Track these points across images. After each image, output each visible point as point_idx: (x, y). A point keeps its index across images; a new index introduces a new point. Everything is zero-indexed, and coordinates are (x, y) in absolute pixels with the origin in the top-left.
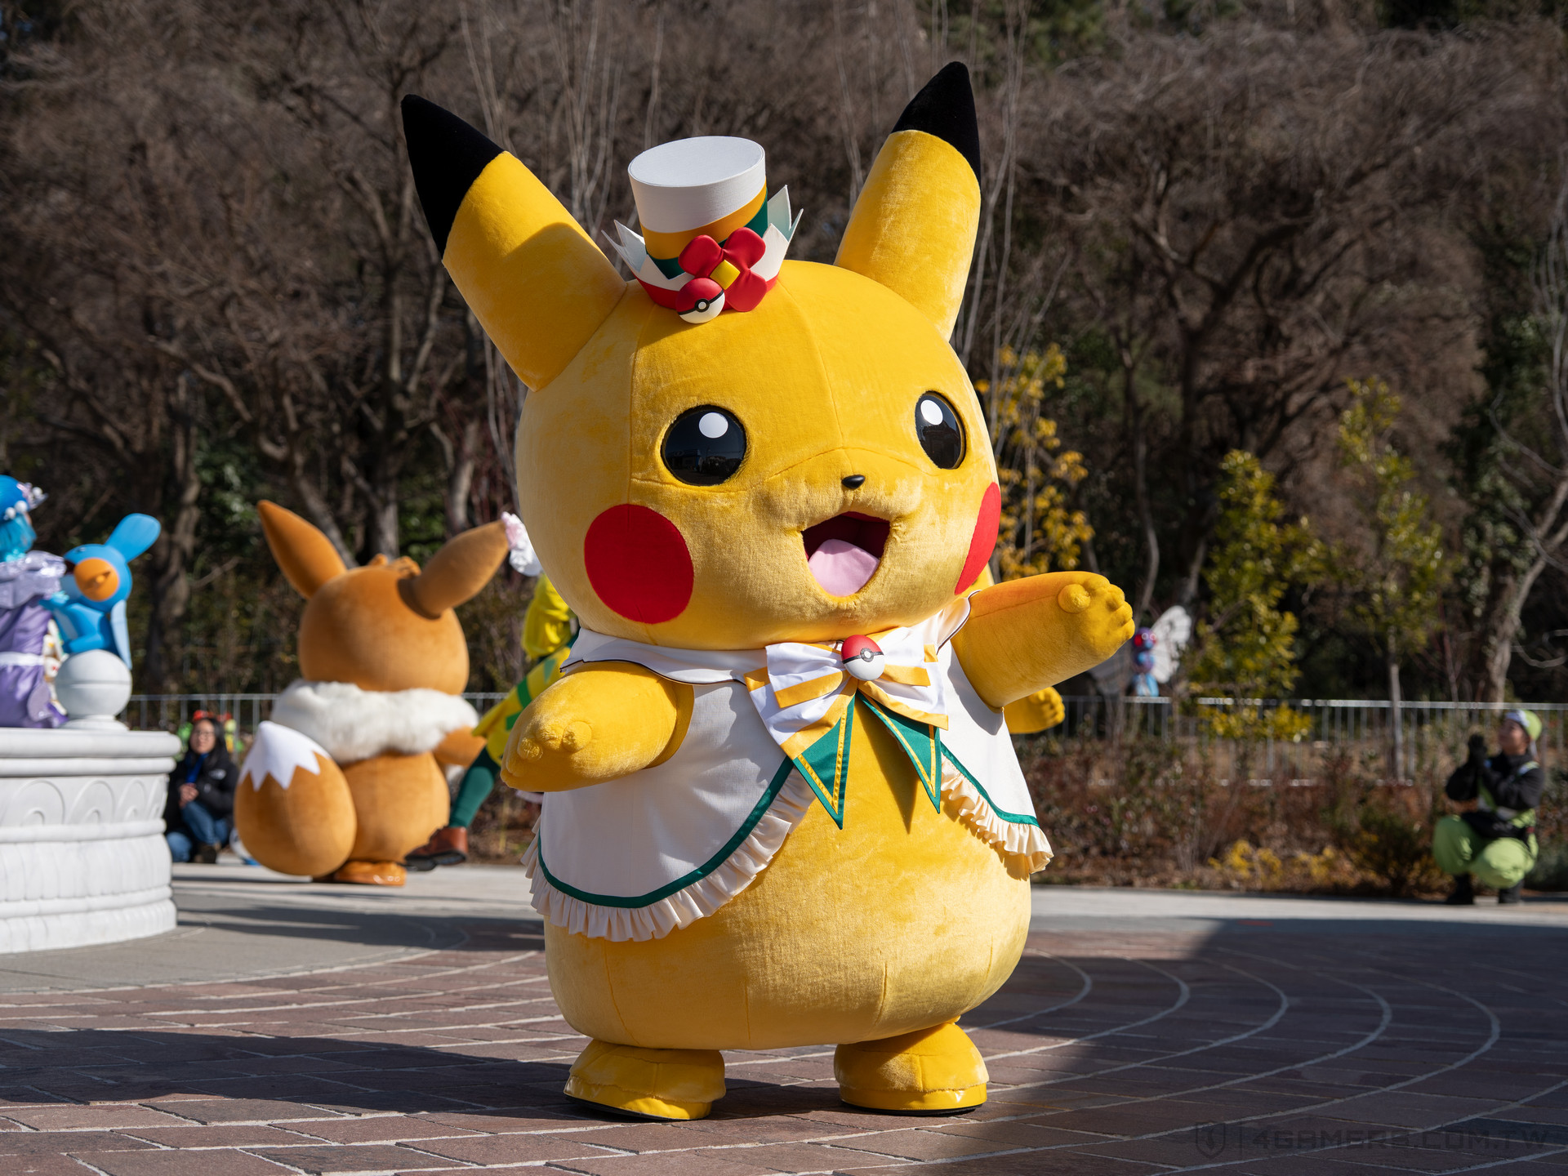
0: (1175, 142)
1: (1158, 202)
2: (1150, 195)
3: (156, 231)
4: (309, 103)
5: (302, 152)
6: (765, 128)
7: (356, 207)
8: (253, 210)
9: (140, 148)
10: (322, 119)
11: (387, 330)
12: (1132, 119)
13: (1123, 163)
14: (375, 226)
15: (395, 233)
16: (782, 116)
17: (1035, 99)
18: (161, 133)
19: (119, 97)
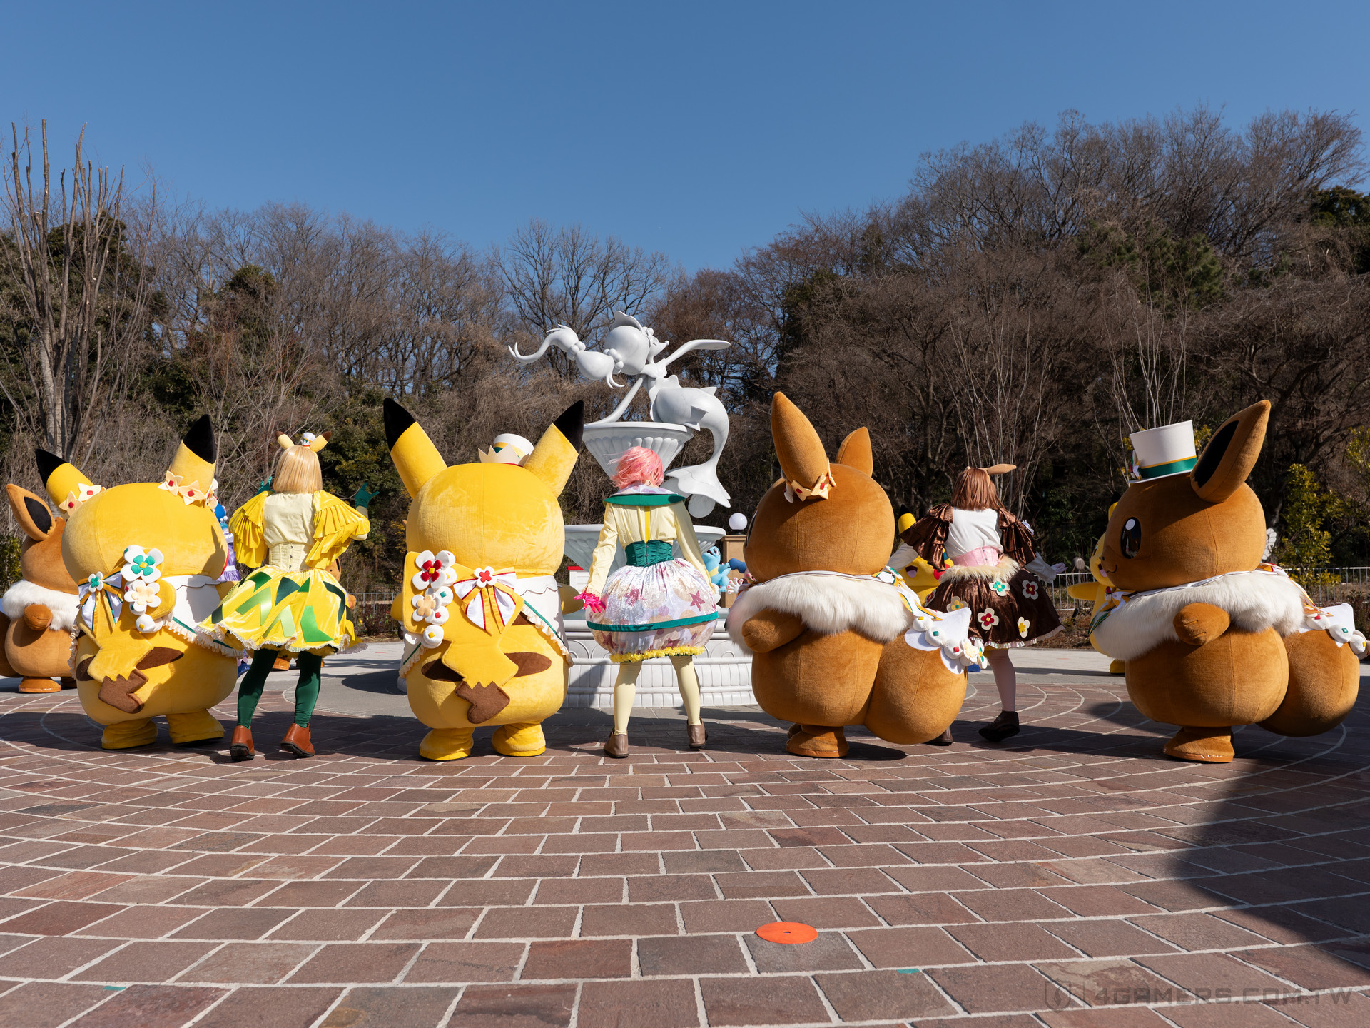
0: (1258, 334)
1: (1251, 360)
2: (1247, 356)
4: (893, 359)
5: (891, 376)
7: (911, 393)
8: (874, 401)
9: (832, 381)
10: (897, 365)
11: (926, 440)
12: (1237, 327)
13: (1234, 345)
14: (920, 401)
15: (927, 403)
17: (1192, 323)
18: (840, 375)
19: (824, 363)
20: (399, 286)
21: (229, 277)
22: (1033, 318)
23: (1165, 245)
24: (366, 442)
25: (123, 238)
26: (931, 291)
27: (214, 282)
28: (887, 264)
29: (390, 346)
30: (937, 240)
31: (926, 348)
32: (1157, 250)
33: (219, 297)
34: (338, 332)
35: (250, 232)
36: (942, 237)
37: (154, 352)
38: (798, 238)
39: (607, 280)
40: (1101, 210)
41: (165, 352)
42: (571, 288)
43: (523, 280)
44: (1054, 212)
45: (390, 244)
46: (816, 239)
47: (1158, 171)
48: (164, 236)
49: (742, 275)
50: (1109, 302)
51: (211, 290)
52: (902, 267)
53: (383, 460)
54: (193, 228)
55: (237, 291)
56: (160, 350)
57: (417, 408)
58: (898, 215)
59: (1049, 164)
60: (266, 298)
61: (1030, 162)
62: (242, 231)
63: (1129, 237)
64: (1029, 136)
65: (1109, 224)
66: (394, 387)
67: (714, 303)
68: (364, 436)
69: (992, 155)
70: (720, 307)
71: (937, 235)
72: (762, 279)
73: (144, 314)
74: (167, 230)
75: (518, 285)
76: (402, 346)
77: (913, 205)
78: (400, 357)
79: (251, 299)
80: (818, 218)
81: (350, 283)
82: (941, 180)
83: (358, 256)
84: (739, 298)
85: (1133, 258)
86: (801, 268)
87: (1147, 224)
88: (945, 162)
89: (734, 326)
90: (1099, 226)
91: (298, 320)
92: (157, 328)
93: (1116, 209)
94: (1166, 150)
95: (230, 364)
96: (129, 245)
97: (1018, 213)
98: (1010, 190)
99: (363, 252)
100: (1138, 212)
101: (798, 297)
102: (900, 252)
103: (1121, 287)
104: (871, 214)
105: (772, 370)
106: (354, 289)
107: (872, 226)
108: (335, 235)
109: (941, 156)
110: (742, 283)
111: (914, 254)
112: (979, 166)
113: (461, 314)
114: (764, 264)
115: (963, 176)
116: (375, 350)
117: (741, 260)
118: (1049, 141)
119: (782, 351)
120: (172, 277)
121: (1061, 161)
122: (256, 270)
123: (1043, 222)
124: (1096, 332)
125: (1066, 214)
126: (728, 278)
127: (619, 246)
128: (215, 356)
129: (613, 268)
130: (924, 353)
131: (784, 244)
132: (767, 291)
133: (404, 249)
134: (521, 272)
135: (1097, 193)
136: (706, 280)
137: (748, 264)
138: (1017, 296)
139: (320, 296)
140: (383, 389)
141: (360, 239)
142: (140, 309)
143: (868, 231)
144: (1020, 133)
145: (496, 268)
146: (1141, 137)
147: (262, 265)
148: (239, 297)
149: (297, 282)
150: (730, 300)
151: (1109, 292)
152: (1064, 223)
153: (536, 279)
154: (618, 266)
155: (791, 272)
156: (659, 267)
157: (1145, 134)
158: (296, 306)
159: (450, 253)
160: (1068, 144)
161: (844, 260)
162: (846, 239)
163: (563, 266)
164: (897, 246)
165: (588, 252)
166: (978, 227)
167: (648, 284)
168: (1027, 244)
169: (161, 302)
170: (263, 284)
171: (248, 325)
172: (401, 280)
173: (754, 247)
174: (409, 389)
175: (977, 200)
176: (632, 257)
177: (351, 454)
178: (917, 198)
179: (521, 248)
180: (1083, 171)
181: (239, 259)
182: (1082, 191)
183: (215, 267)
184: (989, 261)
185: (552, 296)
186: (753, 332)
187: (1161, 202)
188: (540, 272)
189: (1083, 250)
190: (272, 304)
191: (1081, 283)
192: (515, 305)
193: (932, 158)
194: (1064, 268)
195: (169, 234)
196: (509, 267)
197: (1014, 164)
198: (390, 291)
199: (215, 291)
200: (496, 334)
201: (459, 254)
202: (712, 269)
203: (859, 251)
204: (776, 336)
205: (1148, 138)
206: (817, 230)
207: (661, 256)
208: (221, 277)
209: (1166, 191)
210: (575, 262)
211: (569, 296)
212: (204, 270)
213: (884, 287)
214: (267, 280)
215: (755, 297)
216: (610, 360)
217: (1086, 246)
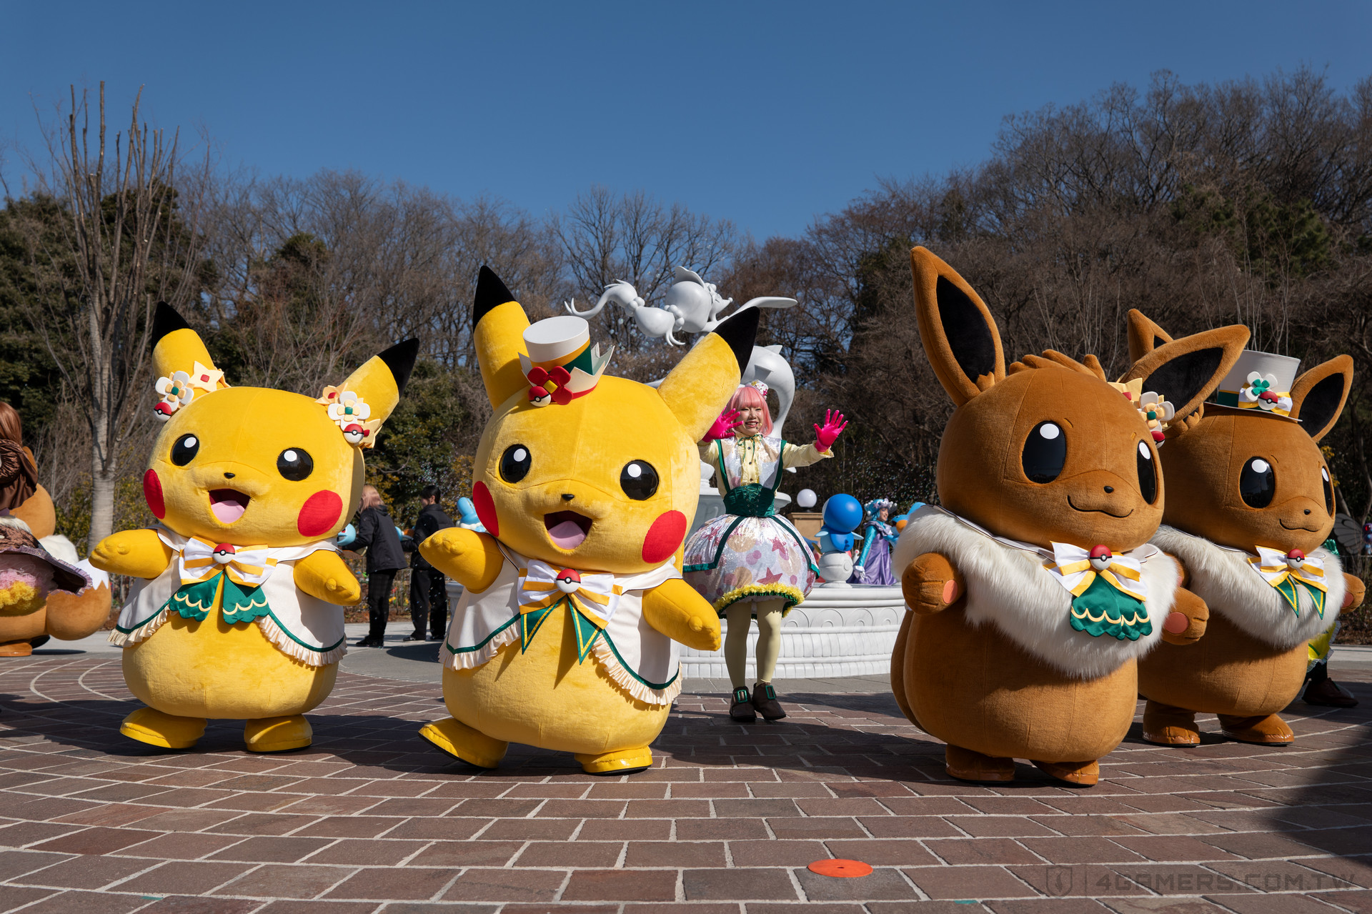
0: (1369, 303)
3: (917, 384)
6: (1168, 318)
9: (909, 352)
12: (1346, 295)
13: (1342, 315)
16: (1176, 312)
17: (1296, 291)
18: (917, 345)
19: (900, 334)
20: (454, 254)
21: (280, 245)
22: (1124, 286)
23: (1267, 210)
24: (417, 415)
25: (175, 206)
26: (1015, 257)
27: (265, 250)
28: (968, 231)
29: (444, 316)
30: (1022, 206)
31: (1010, 317)
32: (1258, 216)
33: (270, 265)
34: (390, 302)
35: (303, 200)
36: (1027, 203)
37: (202, 322)
38: (873, 204)
39: (671, 249)
40: (1197, 174)
41: (213, 323)
42: (633, 257)
43: (582, 248)
44: (1147, 177)
45: (446, 211)
46: (893, 205)
47: (1259, 134)
48: (216, 204)
49: (814, 243)
50: (1205, 270)
51: (262, 259)
52: (985, 234)
53: (433, 434)
54: (246, 195)
55: (288, 260)
56: (208, 320)
57: (470, 380)
58: (981, 180)
59: (1141, 126)
60: (318, 267)
61: (1120, 124)
62: (295, 199)
63: (1228, 202)
64: (1119, 97)
65: (1205, 189)
66: (446, 359)
67: (784, 272)
68: (414, 409)
69: (1080, 117)
70: (791, 277)
71: (1022, 200)
72: (836, 247)
73: (193, 283)
74: (220, 197)
75: (577, 255)
76: (455, 316)
77: (995, 169)
78: (453, 327)
79: (302, 268)
80: (895, 183)
81: (404, 251)
82: (1026, 143)
83: (412, 223)
84: (811, 267)
85: (1232, 225)
86: (876, 236)
87: (1248, 188)
88: (1029, 125)
89: (805, 296)
90: (1195, 190)
91: (350, 289)
92: (206, 297)
93: (1214, 175)
94: (1267, 112)
95: (279, 334)
96: (181, 212)
97: (1108, 177)
98: (1099, 154)
99: (418, 219)
100: (1236, 176)
101: (872, 265)
102: (982, 219)
103: (1220, 254)
104: (951, 179)
105: (846, 344)
106: (408, 259)
107: (953, 192)
108: (389, 202)
109: (1026, 118)
110: (814, 251)
111: (997, 221)
112: (1066, 128)
113: (517, 284)
114: (837, 231)
115: (1049, 139)
116: (428, 321)
117: (813, 228)
118: (1140, 102)
119: (855, 324)
120: (223, 245)
121: (1153, 124)
122: (309, 238)
123: (1136, 187)
124: (1192, 300)
125: (1161, 178)
126: (799, 247)
127: (685, 213)
128: (263, 325)
129: (677, 236)
130: (1008, 323)
131: (858, 210)
132: (841, 259)
133: (460, 216)
134: (581, 240)
135: (1192, 156)
136: (775, 248)
137: (820, 232)
138: (1108, 263)
139: (373, 265)
140: (435, 361)
141: (415, 206)
142: (188, 276)
143: (947, 196)
144: (1110, 94)
145: (555, 236)
146: (1239, 98)
147: (314, 233)
148: (289, 266)
149: (350, 250)
150: (801, 269)
151: (1206, 258)
152: (1158, 188)
153: (596, 248)
154: (683, 234)
155: (866, 241)
156: (726, 235)
157: (1243, 96)
158: (348, 275)
159: (508, 221)
160: (1161, 105)
161: (922, 227)
162: (925, 206)
163: (625, 234)
164: (979, 212)
165: (652, 220)
166: (1066, 192)
167: (715, 252)
168: (1117, 209)
169: (211, 271)
170: (315, 253)
171: (297, 294)
172: (456, 248)
173: (827, 214)
174: (462, 362)
175: (1065, 164)
176: (698, 224)
177: (400, 429)
178: (1000, 162)
179: (581, 215)
180: (1177, 134)
181: (291, 228)
182: (1177, 154)
183: (267, 236)
184: (1076, 226)
185: (613, 265)
186: (825, 304)
187: (1262, 166)
188: (601, 241)
189: (1178, 216)
190: (323, 273)
191: (1176, 249)
192: (574, 274)
193: (1015, 121)
194: (1158, 235)
195: (221, 202)
196: (568, 235)
197: (1104, 126)
198: (444, 259)
199: (266, 260)
200: (554, 305)
201: (516, 222)
202: (782, 237)
203: (939, 218)
204: (850, 308)
205: (1247, 99)
206: (894, 196)
207: (729, 224)
208: (272, 246)
209: (1268, 154)
210: (638, 230)
211: (631, 266)
212: (256, 238)
213: (965, 254)
214: (319, 248)
215: (828, 266)
216: (670, 317)
217: (1182, 212)
